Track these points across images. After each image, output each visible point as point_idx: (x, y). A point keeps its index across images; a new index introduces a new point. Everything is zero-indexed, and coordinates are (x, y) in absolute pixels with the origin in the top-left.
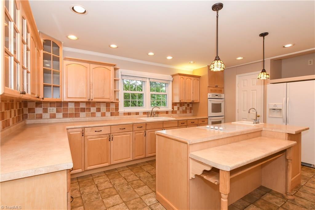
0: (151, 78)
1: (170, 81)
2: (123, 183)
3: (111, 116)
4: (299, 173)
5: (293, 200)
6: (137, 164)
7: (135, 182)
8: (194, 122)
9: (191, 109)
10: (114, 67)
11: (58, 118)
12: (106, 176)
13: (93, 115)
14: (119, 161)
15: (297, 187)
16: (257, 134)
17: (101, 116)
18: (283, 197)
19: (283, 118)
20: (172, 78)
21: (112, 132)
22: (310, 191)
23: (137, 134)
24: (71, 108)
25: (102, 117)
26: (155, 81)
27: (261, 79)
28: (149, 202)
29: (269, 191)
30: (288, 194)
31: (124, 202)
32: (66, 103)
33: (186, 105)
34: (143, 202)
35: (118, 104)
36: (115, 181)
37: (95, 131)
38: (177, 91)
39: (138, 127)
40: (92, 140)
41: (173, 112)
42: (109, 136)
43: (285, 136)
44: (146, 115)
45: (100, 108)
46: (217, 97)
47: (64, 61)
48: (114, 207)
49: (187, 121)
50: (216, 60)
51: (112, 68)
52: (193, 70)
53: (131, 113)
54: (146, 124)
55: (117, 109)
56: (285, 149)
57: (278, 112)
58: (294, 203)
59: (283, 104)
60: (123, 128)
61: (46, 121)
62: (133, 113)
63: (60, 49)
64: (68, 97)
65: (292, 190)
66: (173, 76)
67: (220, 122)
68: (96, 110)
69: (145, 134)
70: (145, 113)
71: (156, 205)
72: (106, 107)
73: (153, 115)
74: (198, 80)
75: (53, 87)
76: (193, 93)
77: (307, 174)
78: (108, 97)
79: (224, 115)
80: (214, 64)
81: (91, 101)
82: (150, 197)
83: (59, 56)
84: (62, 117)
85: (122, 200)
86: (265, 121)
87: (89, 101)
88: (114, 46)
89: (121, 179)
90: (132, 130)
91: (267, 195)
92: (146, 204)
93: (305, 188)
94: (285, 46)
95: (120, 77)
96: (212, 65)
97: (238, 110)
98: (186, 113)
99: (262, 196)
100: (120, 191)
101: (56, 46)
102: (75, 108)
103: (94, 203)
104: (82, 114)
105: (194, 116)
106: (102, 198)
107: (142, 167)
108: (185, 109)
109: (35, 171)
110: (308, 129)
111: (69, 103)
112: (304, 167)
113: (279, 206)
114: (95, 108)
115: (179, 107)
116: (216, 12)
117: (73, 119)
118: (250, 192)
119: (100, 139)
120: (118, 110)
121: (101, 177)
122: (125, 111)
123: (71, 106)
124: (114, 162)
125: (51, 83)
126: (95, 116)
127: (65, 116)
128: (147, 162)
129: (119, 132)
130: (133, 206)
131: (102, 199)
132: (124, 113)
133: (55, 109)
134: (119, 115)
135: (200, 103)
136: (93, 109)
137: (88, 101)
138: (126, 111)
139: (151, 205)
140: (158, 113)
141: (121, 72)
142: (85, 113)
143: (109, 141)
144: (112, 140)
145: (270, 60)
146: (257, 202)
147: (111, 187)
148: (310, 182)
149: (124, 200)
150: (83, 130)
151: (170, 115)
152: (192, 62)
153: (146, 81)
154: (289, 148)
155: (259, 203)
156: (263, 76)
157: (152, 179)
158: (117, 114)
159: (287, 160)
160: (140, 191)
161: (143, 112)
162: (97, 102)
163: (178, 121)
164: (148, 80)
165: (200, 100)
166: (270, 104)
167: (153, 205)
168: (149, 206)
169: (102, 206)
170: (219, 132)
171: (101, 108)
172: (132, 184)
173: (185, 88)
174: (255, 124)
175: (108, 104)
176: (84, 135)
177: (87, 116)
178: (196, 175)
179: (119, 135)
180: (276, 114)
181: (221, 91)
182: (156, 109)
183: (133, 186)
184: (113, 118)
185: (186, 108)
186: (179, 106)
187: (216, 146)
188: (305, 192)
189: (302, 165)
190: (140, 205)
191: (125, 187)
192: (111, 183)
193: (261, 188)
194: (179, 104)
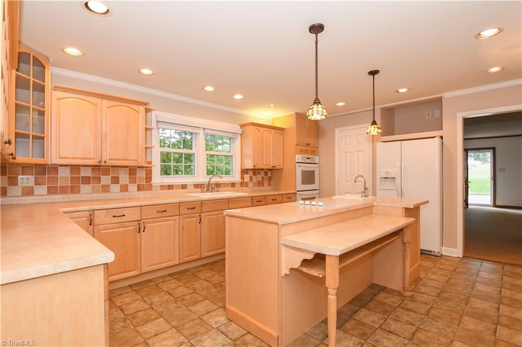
0: (207, 129)
1: (237, 133)
2: (167, 301)
3: (138, 190)
4: (418, 262)
5: (412, 296)
6: (186, 270)
7: (187, 297)
8: (276, 199)
9: (270, 179)
10: (146, 107)
11: (37, 196)
12: (134, 292)
13: (106, 189)
14: (156, 266)
15: (416, 281)
16: (366, 211)
17: (121, 191)
18: (400, 294)
19: (397, 189)
20: (242, 130)
21: (143, 218)
22: (431, 284)
23: (186, 220)
24: (63, 177)
25: (121, 193)
26: (214, 133)
27: (371, 134)
28: (216, 323)
29: (383, 289)
30: (406, 289)
31: (173, 327)
32: (55, 168)
33: (262, 173)
34: (206, 323)
35: (151, 170)
36: (151, 298)
37: (114, 217)
38: (249, 150)
39: (188, 209)
40: (107, 231)
41: (243, 184)
42: (139, 224)
43: (401, 212)
44: (199, 190)
45: (118, 177)
46: (308, 161)
47: (54, 92)
48: (158, 336)
49: (265, 198)
50: (315, 103)
51: (142, 109)
52: (273, 119)
53: (173, 185)
54: (202, 203)
55: (149, 178)
56: (402, 227)
57: (391, 181)
58: (413, 300)
59: (397, 171)
60: (163, 211)
61: (14, 201)
62: (177, 186)
63: (46, 70)
64: (61, 156)
65: (410, 285)
66: (242, 126)
67: (314, 198)
68: (111, 181)
69: (201, 220)
70: (197, 186)
71: (227, 326)
72: (129, 175)
73: (210, 189)
74: (281, 135)
75: (32, 139)
76: (273, 154)
77: (427, 264)
78: (134, 157)
79: (318, 188)
80: (313, 109)
81: (103, 164)
82: (217, 316)
83: (44, 82)
84: (46, 194)
85: (169, 325)
86: (374, 194)
87: (100, 164)
88: (146, 71)
89: (162, 294)
90: (178, 214)
91: (380, 294)
92: (211, 326)
93: (425, 281)
94: (399, 91)
95: (154, 125)
96: (310, 110)
97: (338, 180)
98: (263, 186)
99: (375, 295)
100: (164, 312)
101: (40, 64)
102: (71, 177)
103: (121, 335)
104: (85, 188)
105: (274, 190)
106: (133, 325)
107: (196, 274)
108: (261, 180)
109: (55, 266)
110: (427, 202)
111: (59, 168)
112: (423, 255)
113: (396, 306)
114: (109, 178)
115: (252, 177)
116: (315, 35)
117: (68, 196)
118: (359, 293)
119: (122, 229)
120: (151, 181)
121: (126, 295)
122: (164, 181)
123: (64, 173)
124: (147, 268)
125: (29, 131)
126: (109, 191)
127: (52, 191)
128: (203, 266)
129: (155, 216)
130: (190, 331)
131: (135, 327)
132: (161, 186)
133: (31, 179)
134: (153, 189)
135: (284, 170)
136: (105, 180)
137: (98, 164)
138: (165, 183)
139: (219, 326)
140: (218, 185)
141: (156, 116)
142: (91, 185)
143: (139, 232)
144: (144, 231)
145: (380, 109)
146: (369, 304)
147: (147, 309)
148: (430, 274)
149: (174, 324)
150: (90, 215)
151: (237, 188)
152: (272, 106)
153: (199, 133)
154: (407, 227)
155: (371, 305)
156: (374, 131)
157: (215, 290)
158: (150, 187)
159: (404, 243)
160: (197, 308)
161: (195, 185)
162: (112, 166)
163: (252, 197)
164: (202, 131)
165: (283, 166)
166: (381, 172)
167: (223, 326)
168: (216, 328)
169: (136, 337)
170: (317, 209)
171: (120, 176)
172: (183, 300)
173: (261, 147)
174: (363, 198)
175: (132, 171)
176: (92, 223)
177: (94, 191)
178: (292, 269)
179: (156, 222)
180: (388, 185)
181: (315, 152)
182: (215, 180)
183: (185, 302)
184: (142, 194)
185: (263, 178)
186: (252, 175)
187: (316, 228)
188: (425, 285)
189: (421, 253)
190: (202, 328)
191: (172, 306)
192: (146, 302)
193: (373, 286)
194: (252, 171)
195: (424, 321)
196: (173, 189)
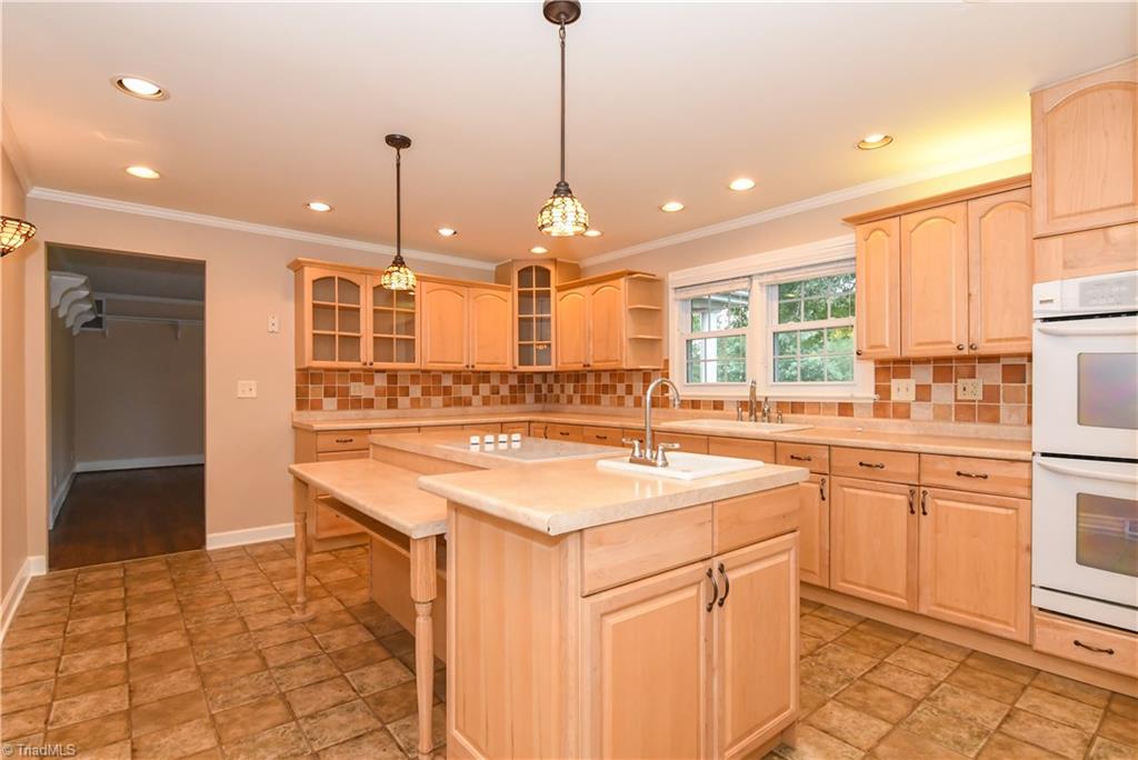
35: (668, 374)
41: (886, 409)
49: (831, 453)
63: (551, 273)
70: (744, 405)
83: (550, 287)
98: (995, 421)
108: (979, 396)
115: (929, 387)
132: (681, 401)
138: (686, 397)
151: (861, 421)
158: (666, 403)
161: (740, 402)
163: (776, 442)
171: (634, 385)
173: (893, 285)
185: (991, 389)
186: (929, 380)
195: (300, 739)
196: (698, 408)
